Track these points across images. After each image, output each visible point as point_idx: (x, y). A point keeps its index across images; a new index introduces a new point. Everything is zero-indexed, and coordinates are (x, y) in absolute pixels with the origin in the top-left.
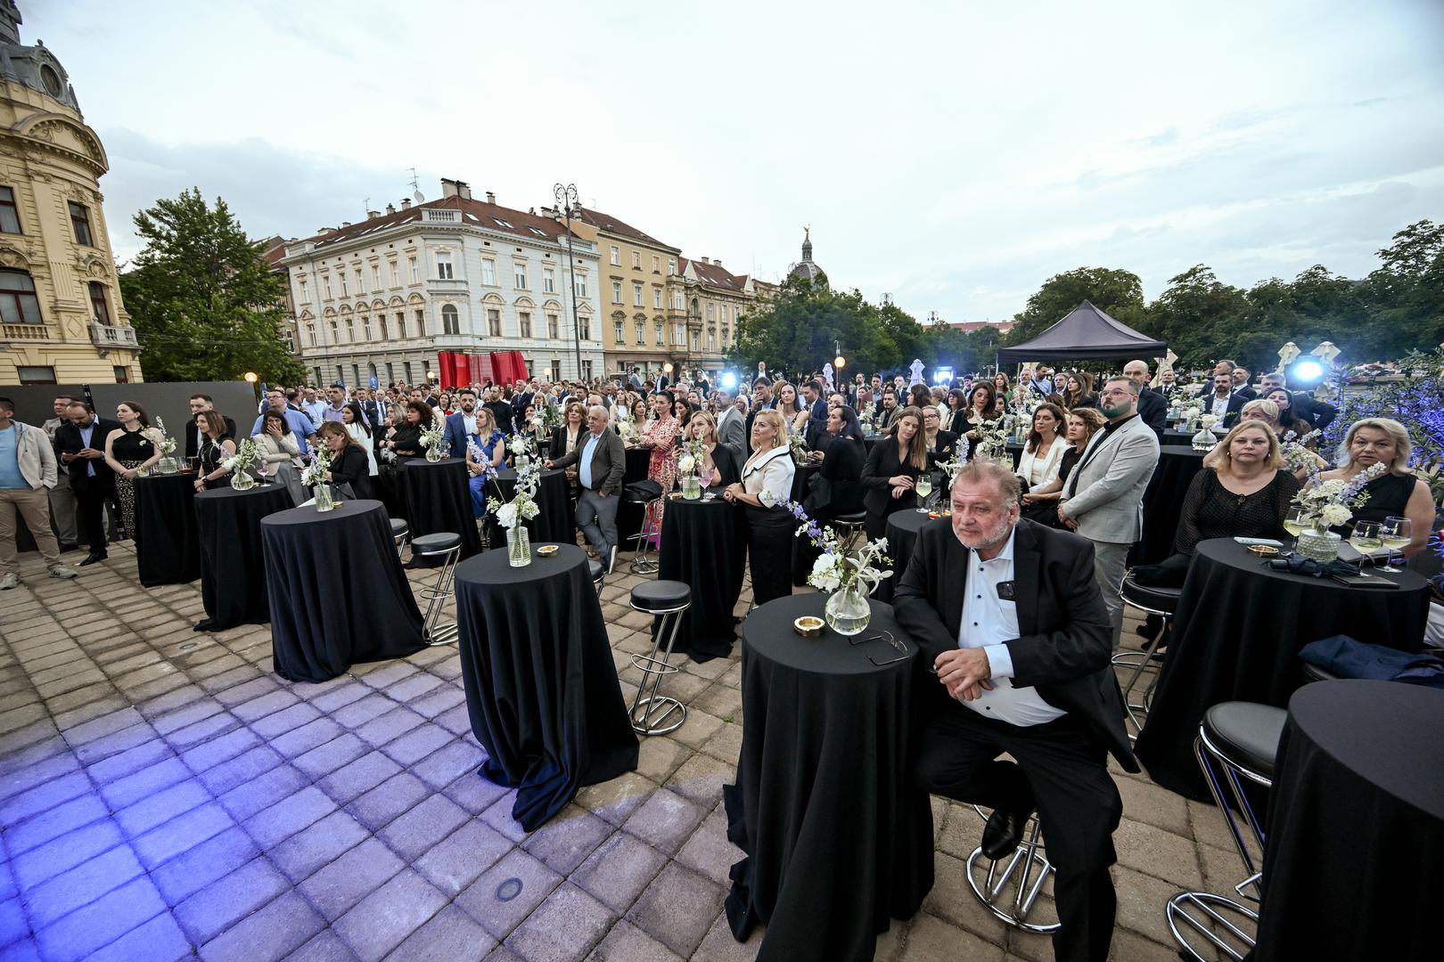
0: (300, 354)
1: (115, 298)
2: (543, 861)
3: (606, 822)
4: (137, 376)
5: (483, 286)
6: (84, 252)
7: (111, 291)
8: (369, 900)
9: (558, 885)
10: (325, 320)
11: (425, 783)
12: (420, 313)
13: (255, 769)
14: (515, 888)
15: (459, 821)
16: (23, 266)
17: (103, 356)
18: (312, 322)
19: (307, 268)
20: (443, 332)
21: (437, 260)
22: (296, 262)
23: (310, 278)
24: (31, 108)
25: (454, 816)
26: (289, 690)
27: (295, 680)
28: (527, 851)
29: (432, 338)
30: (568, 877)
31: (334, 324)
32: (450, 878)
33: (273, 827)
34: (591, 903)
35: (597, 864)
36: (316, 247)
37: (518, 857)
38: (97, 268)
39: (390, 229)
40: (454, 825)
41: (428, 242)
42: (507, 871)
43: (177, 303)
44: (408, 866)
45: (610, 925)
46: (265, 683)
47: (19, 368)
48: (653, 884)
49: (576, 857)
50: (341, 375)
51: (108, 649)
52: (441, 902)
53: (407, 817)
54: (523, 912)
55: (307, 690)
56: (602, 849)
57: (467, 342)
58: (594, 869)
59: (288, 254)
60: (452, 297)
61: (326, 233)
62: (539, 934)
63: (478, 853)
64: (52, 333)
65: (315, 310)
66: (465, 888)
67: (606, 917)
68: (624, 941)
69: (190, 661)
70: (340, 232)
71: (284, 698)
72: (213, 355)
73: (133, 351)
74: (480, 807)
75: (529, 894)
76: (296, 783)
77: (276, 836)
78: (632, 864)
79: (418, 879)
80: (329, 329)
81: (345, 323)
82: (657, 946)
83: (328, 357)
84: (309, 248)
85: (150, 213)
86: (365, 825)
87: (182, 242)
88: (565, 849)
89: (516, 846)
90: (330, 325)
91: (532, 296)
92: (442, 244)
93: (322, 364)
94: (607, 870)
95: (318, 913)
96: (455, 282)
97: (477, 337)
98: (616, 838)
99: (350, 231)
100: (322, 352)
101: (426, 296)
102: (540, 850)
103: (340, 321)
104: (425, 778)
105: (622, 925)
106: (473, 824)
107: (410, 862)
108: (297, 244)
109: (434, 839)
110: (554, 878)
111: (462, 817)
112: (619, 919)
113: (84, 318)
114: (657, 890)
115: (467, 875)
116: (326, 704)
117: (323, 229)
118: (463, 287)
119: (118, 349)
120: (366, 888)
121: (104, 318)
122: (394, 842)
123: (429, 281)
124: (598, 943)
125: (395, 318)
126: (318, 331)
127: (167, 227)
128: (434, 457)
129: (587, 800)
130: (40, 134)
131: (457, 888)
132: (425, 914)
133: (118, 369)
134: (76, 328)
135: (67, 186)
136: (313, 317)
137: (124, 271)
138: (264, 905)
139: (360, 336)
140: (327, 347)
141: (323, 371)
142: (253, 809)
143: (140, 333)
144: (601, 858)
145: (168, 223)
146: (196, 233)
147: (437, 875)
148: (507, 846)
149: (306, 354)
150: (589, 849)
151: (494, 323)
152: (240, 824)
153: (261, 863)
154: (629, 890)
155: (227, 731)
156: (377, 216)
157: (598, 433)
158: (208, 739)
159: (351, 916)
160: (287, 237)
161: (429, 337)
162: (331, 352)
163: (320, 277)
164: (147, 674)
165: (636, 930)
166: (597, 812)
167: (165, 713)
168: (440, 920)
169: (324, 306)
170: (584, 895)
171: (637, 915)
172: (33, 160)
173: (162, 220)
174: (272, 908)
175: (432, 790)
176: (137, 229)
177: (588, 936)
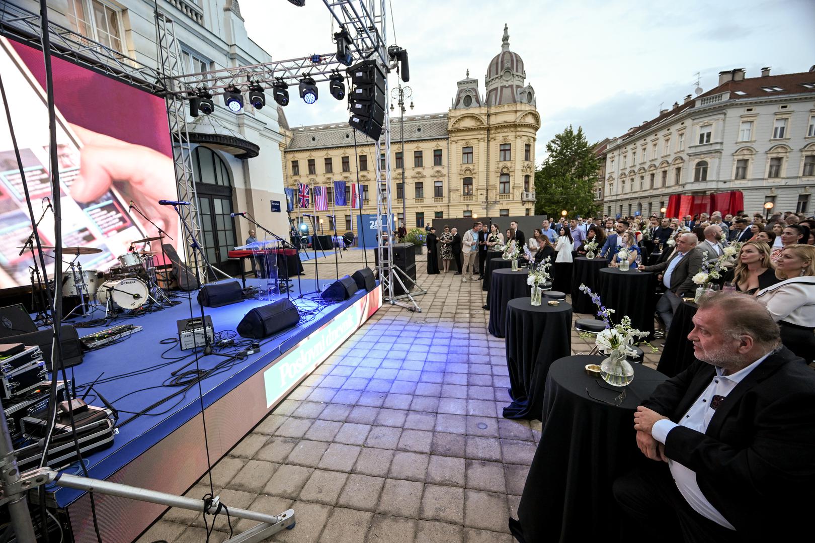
0: (603, 200)
1: (532, 181)
2: (499, 428)
3: (533, 436)
4: (532, 213)
5: (737, 143)
6: (526, 163)
7: (531, 178)
8: (452, 399)
9: (495, 437)
10: (620, 180)
11: (493, 382)
12: (678, 169)
13: (460, 352)
14: (484, 427)
15: (490, 399)
16: (508, 173)
17: (523, 205)
18: (612, 182)
19: (616, 153)
20: (693, 180)
21: (698, 131)
22: (611, 151)
23: (616, 159)
24: (521, 111)
25: (491, 397)
26: (487, 334)
27: (491, 333)
28: (498, 422)
29: (684, 185)
30: (501, 439)
31: (624, 182)
32: (472, 410)
33: (452, 368)
34: (499, 450)
35: (514, 444)
36: (623, 140)
37: (494, 421)
38: (529, 169)
39: (670, 119)
40: (487, 399)
41: (696, 121)
42: (487, 421)
43: (553, 180)
44: (466, 399)
45: (496, 461)
46: (484, 330)
47: (500, 210)
48: (524, 466)
49: (509, 436)
50: (621, 210)
51: (462, 305)
52: (464, 414)
53: (479, 387)
54: (479, 434)
55: (491, 337)
56: (521, 442)
57: (713, 186)
58: (511, 444)
59: (608, 147)
60: (706, 156)
61: (632, 130)
62: (476, 442)
63: (485, 411)
64: (511, 196)
65: (615, 176)
66: (473, 416)
67: (498, 458)
68: (496, 468)
69: (474, 316)
70: (640, 128)
71: (484, 337)
72: (561, 202)
73: (533, 202)
74: (499, 400)
75: (486, 432)
76: (465, 361)
77: (450, 370)
78: (525, 455)
79: (465, 404)
80: (620, 184)
81: (630, 181)
82: (503, 480)
83: (616, 201)
84: (619, 142)
85: (552, 141)
86: (468, 382)
87: (561, 153)
88: (510, 431)
89: (497, 418)
90: (621, 183)
91: (789, 143)
92: (706, 120)
93: (613, 205)
94: (514, 448)
95: (441, 393)
96: (711, 144)
97: (721, 181)
98: (529, 443)
99: (647, 125)
100: (614, 198)
101: (685, 157)
102: (501, 425)
103: (628, 180)
104: (494, 381)
105: (500, 465)
106: (493, 403)
107: (468, 398)
108: (615, 140)
109: (479, 398)
110: (496, 435)
111: (492, 398)
112: (501, 462)
113: (521, 190)
114: (523, 469)
115: (477, 413)
116: (492, 344)
117: (631, 129)
118: (718, 147)
119: (528, 201)
120: (454, 396)
121: (527, 190)
122: (470, 391)
123: (690, 147)
124: (488, 461)
125: (661, 175)
126: (614, 187)
127: (557, 146)
128: (590, 257)
129: (535, 425)
130: (522, 120)
131: (471, 414)
132: (458, 412)
133: (528, 210)
134: (517, 194)
135: (526, 138)
136: (614, 179)
137: (538, 169)
138: (435, 383)
139: (637, 187)
140: (617, 195)
141: (613, 209)
142: (452, 361)
143: (538, 194)
144: (517, 444)
145: (557, 144)
146: (567, 147)
147: (470, 407)
148: (495, 416)
149: (606, 199)
150: (516, 437)
151: (740, 170)
152: (447, 362)
153: (442, 374)
154: (514, 459)
155: (464, 339)
156: (666, 112)
157: (684, 252)
158: (459, 339)
159: (445, 399)
160: (611, 138)
161: (682, 185)
162: (619, 197)
163: (622, 157)
164: (462, 315)
165: (502, 470)
166: (533, 431)
167: (458, 327)
168: (459, 417)
169: (620, 172)
170: (499, 447)
171: (508, 467)
172: (518, 131)
173: (555, 143)
174: (435, 385)
175: (493, 386)
176: (546, 149)
177: (487, 456)
